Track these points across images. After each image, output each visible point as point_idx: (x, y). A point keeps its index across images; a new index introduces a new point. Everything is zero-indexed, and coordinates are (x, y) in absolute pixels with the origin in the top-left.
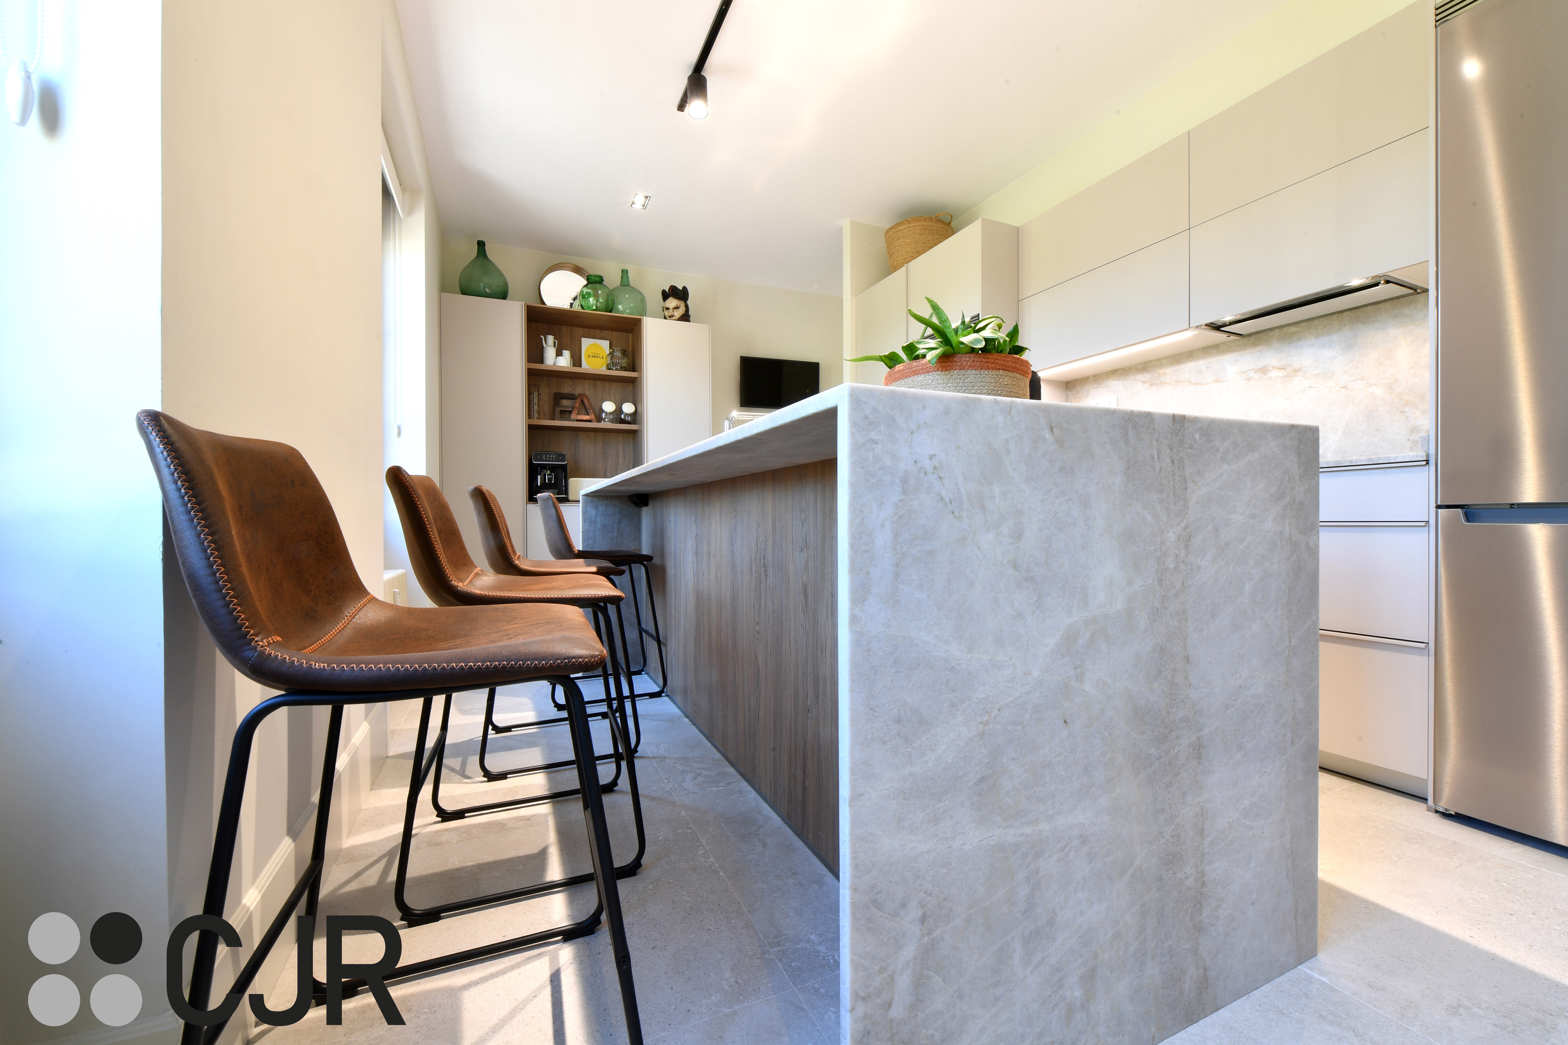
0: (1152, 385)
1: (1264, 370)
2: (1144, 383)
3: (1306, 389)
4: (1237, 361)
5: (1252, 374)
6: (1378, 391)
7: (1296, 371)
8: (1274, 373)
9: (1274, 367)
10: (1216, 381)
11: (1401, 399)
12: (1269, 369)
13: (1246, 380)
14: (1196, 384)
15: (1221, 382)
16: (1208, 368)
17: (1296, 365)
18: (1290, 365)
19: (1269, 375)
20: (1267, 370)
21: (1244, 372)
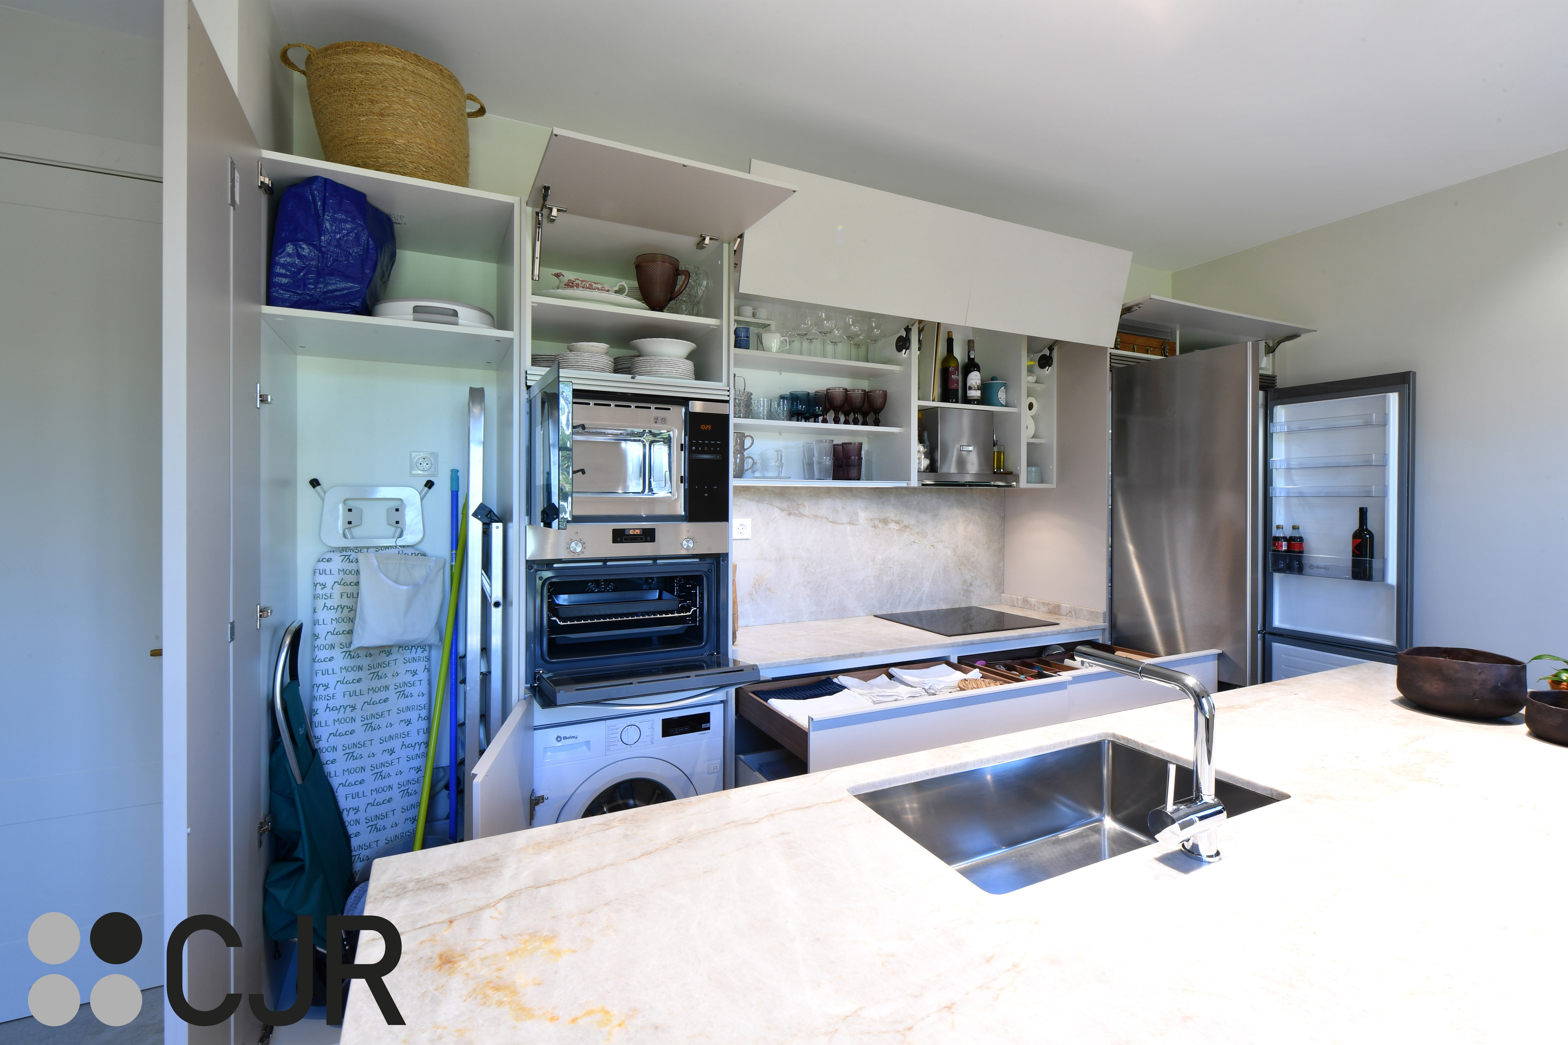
0: (790, 514)
1: (885, 521)
2: (782, 510)
3: (912, 543)
4: (867, 508)
5: (877, 522)
6: (949, 552)
7: (906, 527)
8: (893, 526)
9: (892, 520)
10: (850, 523)
11: (959, 560)
12: (889, 521)
13: (872, 527)
14: (833, 522)
15: (854, 524)
16: (843, 508)
17: (906, 523)
18: (902, 521)
19: (889, 527)
20: (887, 521)
21: (871, 520)
